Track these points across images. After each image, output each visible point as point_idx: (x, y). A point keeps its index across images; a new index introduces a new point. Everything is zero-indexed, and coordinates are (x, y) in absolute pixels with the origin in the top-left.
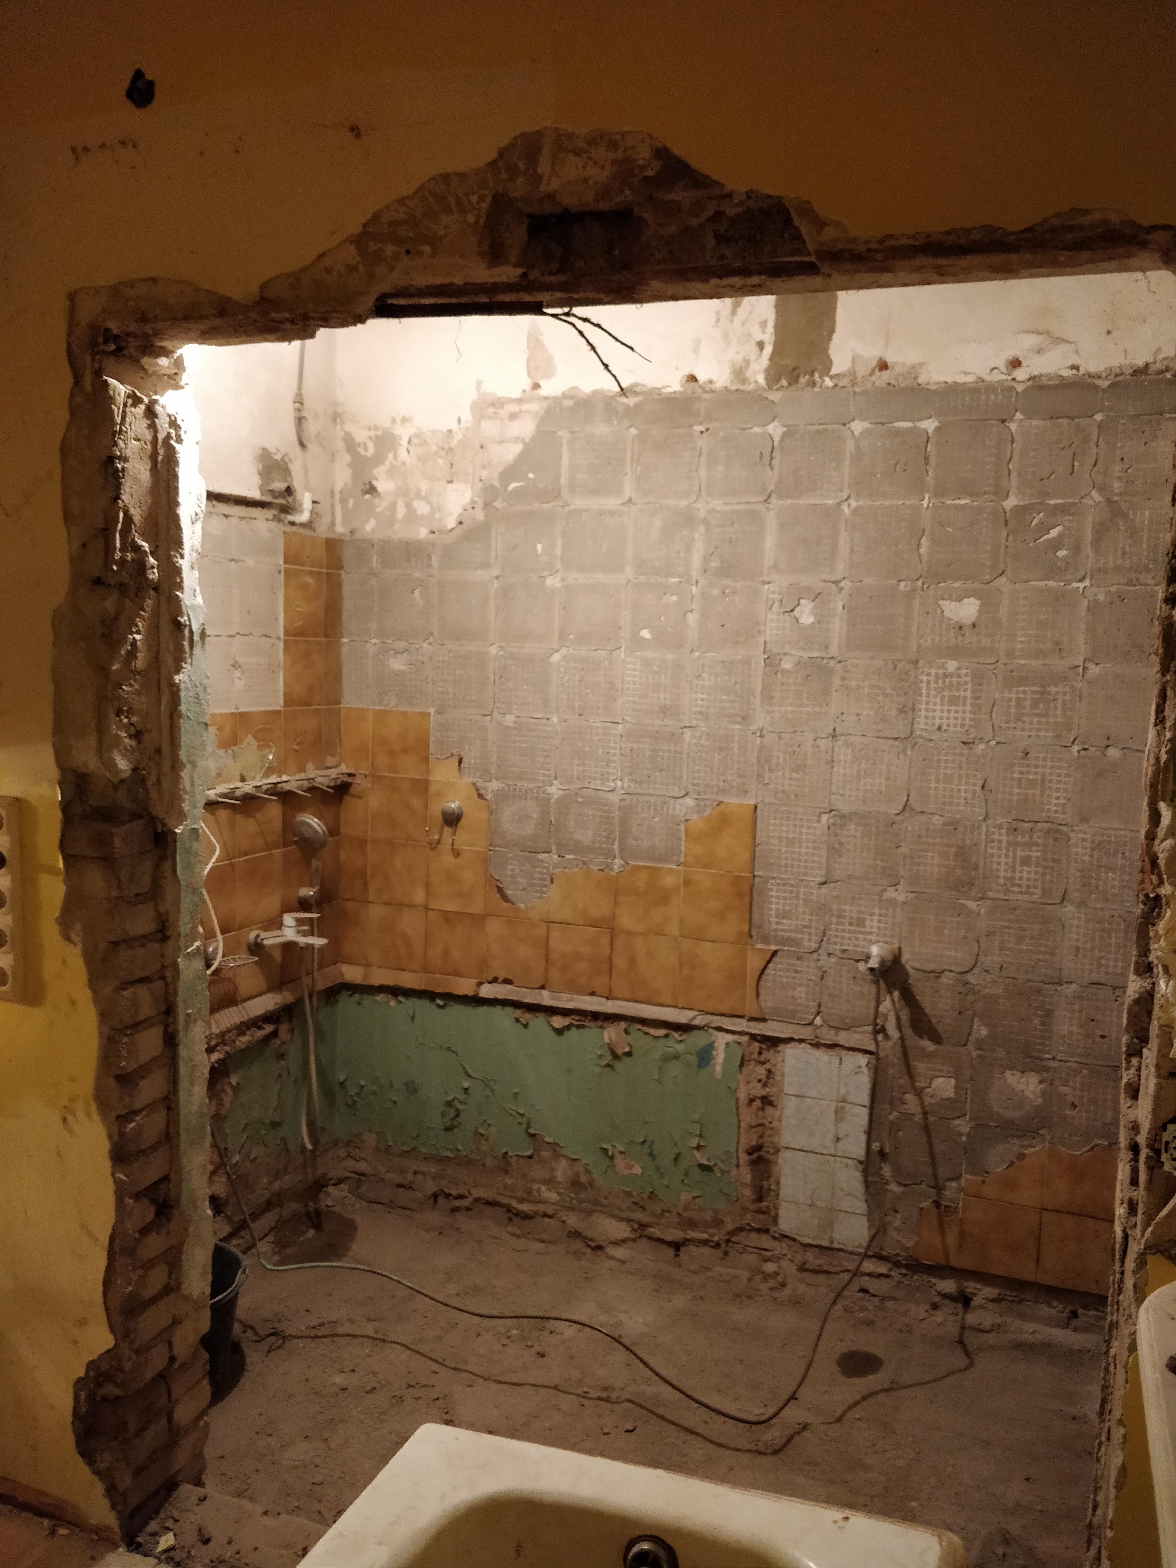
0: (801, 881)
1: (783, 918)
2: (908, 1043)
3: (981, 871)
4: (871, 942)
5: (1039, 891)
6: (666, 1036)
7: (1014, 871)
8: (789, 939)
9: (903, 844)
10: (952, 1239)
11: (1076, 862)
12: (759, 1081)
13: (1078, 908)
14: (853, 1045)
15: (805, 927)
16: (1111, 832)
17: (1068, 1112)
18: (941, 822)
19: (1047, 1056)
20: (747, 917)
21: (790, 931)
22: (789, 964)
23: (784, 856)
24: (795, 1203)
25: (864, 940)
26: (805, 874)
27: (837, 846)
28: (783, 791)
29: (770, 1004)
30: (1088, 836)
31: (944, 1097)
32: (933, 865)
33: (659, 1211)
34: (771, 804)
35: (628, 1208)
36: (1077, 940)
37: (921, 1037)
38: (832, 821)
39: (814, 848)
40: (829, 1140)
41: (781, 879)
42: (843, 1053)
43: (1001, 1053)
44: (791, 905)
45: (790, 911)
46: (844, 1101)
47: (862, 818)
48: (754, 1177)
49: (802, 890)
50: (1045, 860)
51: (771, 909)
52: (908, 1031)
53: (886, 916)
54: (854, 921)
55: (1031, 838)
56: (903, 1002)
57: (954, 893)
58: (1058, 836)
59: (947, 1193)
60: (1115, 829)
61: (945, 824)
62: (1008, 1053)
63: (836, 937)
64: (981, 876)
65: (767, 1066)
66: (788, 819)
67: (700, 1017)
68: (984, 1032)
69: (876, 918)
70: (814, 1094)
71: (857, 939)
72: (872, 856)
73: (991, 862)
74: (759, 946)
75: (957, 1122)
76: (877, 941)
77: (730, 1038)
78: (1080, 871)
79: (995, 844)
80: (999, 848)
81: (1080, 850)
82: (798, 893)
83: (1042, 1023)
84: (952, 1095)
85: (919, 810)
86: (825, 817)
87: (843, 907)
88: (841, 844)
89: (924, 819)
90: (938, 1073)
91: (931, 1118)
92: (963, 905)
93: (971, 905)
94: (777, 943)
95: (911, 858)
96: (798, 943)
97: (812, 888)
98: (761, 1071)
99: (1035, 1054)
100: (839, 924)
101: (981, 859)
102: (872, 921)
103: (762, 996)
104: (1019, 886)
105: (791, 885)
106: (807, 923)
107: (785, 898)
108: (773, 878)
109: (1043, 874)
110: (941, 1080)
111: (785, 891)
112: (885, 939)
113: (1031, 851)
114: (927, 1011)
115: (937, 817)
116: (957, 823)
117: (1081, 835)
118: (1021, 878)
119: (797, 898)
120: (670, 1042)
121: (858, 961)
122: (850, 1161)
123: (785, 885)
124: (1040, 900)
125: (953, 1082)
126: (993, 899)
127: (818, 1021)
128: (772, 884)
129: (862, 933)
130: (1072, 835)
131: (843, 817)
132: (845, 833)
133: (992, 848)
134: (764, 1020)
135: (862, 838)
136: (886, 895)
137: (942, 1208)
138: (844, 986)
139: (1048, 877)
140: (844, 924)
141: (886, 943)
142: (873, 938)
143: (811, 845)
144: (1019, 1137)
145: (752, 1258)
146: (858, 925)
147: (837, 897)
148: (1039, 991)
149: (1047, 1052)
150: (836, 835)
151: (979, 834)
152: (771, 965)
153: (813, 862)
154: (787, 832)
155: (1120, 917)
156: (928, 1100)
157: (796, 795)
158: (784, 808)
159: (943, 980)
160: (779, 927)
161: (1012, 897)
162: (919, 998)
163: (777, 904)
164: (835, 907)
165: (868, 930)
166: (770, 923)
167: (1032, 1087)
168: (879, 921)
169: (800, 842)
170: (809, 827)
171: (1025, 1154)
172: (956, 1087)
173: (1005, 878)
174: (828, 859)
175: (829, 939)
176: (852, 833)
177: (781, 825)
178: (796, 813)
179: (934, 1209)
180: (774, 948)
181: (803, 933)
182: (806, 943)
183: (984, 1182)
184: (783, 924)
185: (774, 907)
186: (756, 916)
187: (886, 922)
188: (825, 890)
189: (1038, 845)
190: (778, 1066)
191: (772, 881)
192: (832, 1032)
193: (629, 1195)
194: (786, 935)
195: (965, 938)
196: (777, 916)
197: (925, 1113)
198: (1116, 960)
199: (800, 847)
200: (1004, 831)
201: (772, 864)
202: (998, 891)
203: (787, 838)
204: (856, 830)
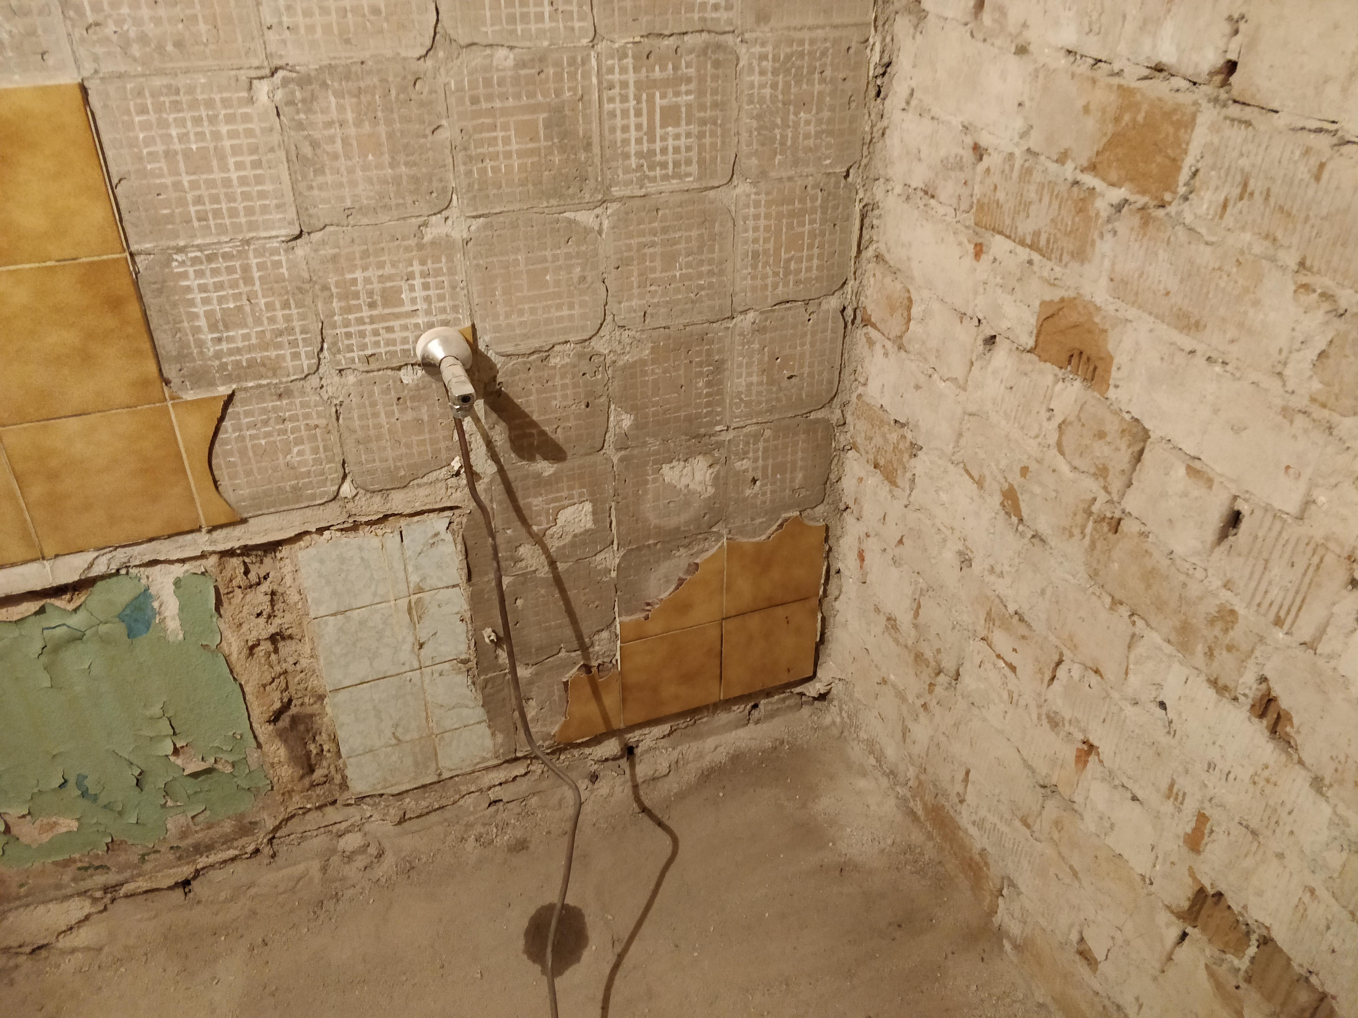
0: (248, 242)
1: (227, 328)
2: (511, 475)
3: (596, 150)
4: (419, 330)
5: (694, 168)
6: (42, 611)
7: (652, 140)
8: (252, 364)
9: (444, 122)
10: (611, 700)
11: (751, 102)
12: (259, 615)
13: (754, 184)
14: (418, 507)
15: (280, 333)
16: (806, 35)
17: (748, 492)
18: (510, 62)
19: (718, 428)
20: (147, 346)
21: (250, 349)
22: (265, 411)
23: (190, 197)
24: (371, 751)
25: (405, 328)
26: (252, 226)
27: (307, 150)
28: (143, 39)
29: (245, 492)
30: (769, 48)
31: (577, 531)
32: (508, 155)
33: (135, 859)
34: (120, 76)
35: (74, 880)
36: (755, 241)
37: (532, 459)
38: (279, 94)
39: (257, 164)
40: (406, 654)
41: (200, 248)
42: (403, 522)
43: (654, 445)
44: (237, 297)
45: (239, 309)
46: (421, 590)
47: (347, 78)
48: (291, 749)
49: (254, 262)
50: (702, 107)
51: (196, 316)
52: (509, 457)
53: (438, 272)
54: (377, 297)
55: (675, 68)
56: (494, 416)
57: (553, 202)
58: (721, 56)
59: (597, 648)
60: (810, 28)
61: (521, 64)
62: (665, 441)
63: (348, 335)
64: (597, 160)
65: (265, 587)
66: (177, 107)
67: (104, 560)
68: (627, 421)
69: (417, 282)
70: (366, 598)
71: (389, 329)
72: (386, 158)
73: (613, 130)
74: (190, 396)
75: (599, 557)
76: (431, 326)
77: (178, 570)
78: (759, 117)
79: (616, 91)
80: (624, 99)
81: (756, 78)
82: (246, 269)
83: (709, 384)
84: (590, 525)
85: (464, 41)
86: (263, 88)
87: (349, 276)
88: (315, 145)
89: (477, 58)
90: (566, 502)
91: (561, 566)
92: (570, 222)
93: (586, 218)
94: (229, 379)
95: (465, 149)
96: (274, 368)
97: (275, 252)
98: (259, 598)
99: (703, 431)
100: (348, 310)
101: (595, 125)
102: (412, 288)
103: (225, 483)
104: (664, 165)
105: (226, 256)
106: (281, 325)
107: (219, 286)
108: (180, 250)
109: (701, 135)
110: (570, 509)
111: (215, 272)
112: (441, 317)
113: (677, 94)
114: (535, 417)
115: (501, 53)
116: (542, 59)
117: (757, 49)
118: (664, 151)
119: (248, 280)
120: (52, 619)
121: (399, 368)
122: (447, 666)
123: (210, 259)
124: (696, 185)
125: (588, 507)
126: (620, 199)
127: (347, 489)
128: (183, 263)
129: (397, 316)
130: (742, 50)
131: (304, 81)
132: (320, 118)
133: (611, 100)
134: (244, 521)
135: (358, 124)
136: (429, 234)
137: (594, 670)
138: (383, 419)
139: (707, 140)
140: (359, 308)
141: (446, 323)
142: (421, 320)
143: (248, 159)
144: (685, 546)
145: (318, 843)
146: (385, 305)
147: (334, 259)
148: (702, 338)
149: (719, 423)
150: (300, 126)
151: (586, 75)
152: (227, 424)
153: (262, 195)
154: (183, 138)
155: (814, 187)
156: (554, 545)
157: (179, 44)
158: (158, 82)
159: (553, 361)
160: (224, 346)
161: (651, 188)
162: (518, 401)
163: (206, 301)
164: (332, 280)
165: (408, 308)
166: (200, 344)
167: (699, 476)
168: (426, 287)
169: (222, 158)
170: (230, 119)
171: (697, 564)
172: (594, 513)
173: (639, 155)
174: (294, 183)
175: (335, 344)
176: (334, 115)
177: (163, 124)
178: (191, 90)
179: (584, 675)
180: (224, 390)
181: (279, 346)
182: (289, 363)
183: (647, 618)
184: (229, 339)
185: (200, 310)
186: (163, 339)
187: (440, 286)
188: (302, 249)
189: (689, 80)
190: (288, 580)
191: (179, 257)
192: (377, 499)
193: (66, 863)
194: (244, 359)
195: (583, 279)
196: (213, 327)
197: (552, 563)
198: (810, 258)
199: (224, 168)
200: (629, 61)
201: (170, 219)
202: (628, 183)
203: (187, 154)
204: (341, 108)
